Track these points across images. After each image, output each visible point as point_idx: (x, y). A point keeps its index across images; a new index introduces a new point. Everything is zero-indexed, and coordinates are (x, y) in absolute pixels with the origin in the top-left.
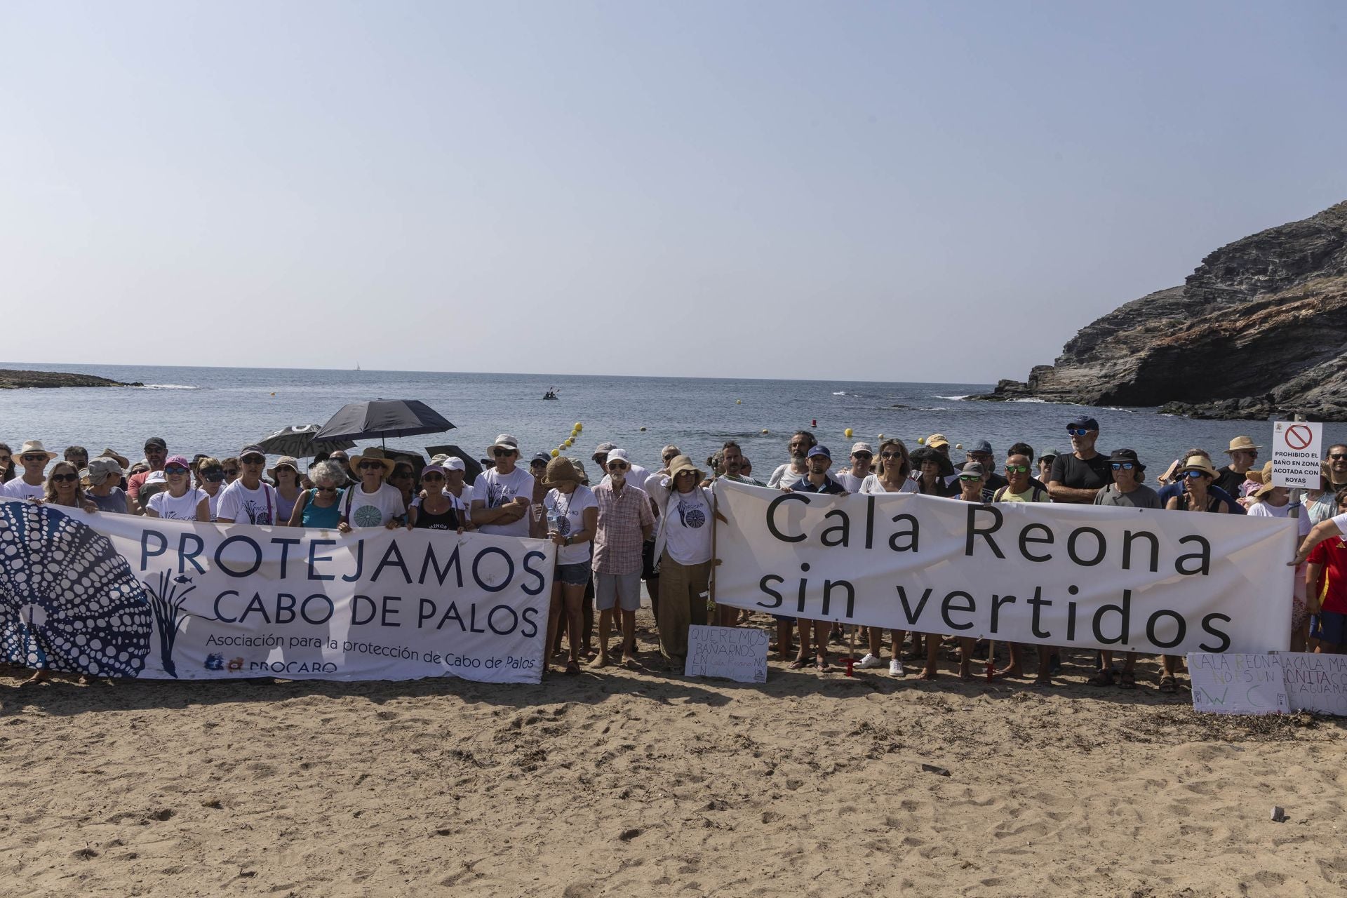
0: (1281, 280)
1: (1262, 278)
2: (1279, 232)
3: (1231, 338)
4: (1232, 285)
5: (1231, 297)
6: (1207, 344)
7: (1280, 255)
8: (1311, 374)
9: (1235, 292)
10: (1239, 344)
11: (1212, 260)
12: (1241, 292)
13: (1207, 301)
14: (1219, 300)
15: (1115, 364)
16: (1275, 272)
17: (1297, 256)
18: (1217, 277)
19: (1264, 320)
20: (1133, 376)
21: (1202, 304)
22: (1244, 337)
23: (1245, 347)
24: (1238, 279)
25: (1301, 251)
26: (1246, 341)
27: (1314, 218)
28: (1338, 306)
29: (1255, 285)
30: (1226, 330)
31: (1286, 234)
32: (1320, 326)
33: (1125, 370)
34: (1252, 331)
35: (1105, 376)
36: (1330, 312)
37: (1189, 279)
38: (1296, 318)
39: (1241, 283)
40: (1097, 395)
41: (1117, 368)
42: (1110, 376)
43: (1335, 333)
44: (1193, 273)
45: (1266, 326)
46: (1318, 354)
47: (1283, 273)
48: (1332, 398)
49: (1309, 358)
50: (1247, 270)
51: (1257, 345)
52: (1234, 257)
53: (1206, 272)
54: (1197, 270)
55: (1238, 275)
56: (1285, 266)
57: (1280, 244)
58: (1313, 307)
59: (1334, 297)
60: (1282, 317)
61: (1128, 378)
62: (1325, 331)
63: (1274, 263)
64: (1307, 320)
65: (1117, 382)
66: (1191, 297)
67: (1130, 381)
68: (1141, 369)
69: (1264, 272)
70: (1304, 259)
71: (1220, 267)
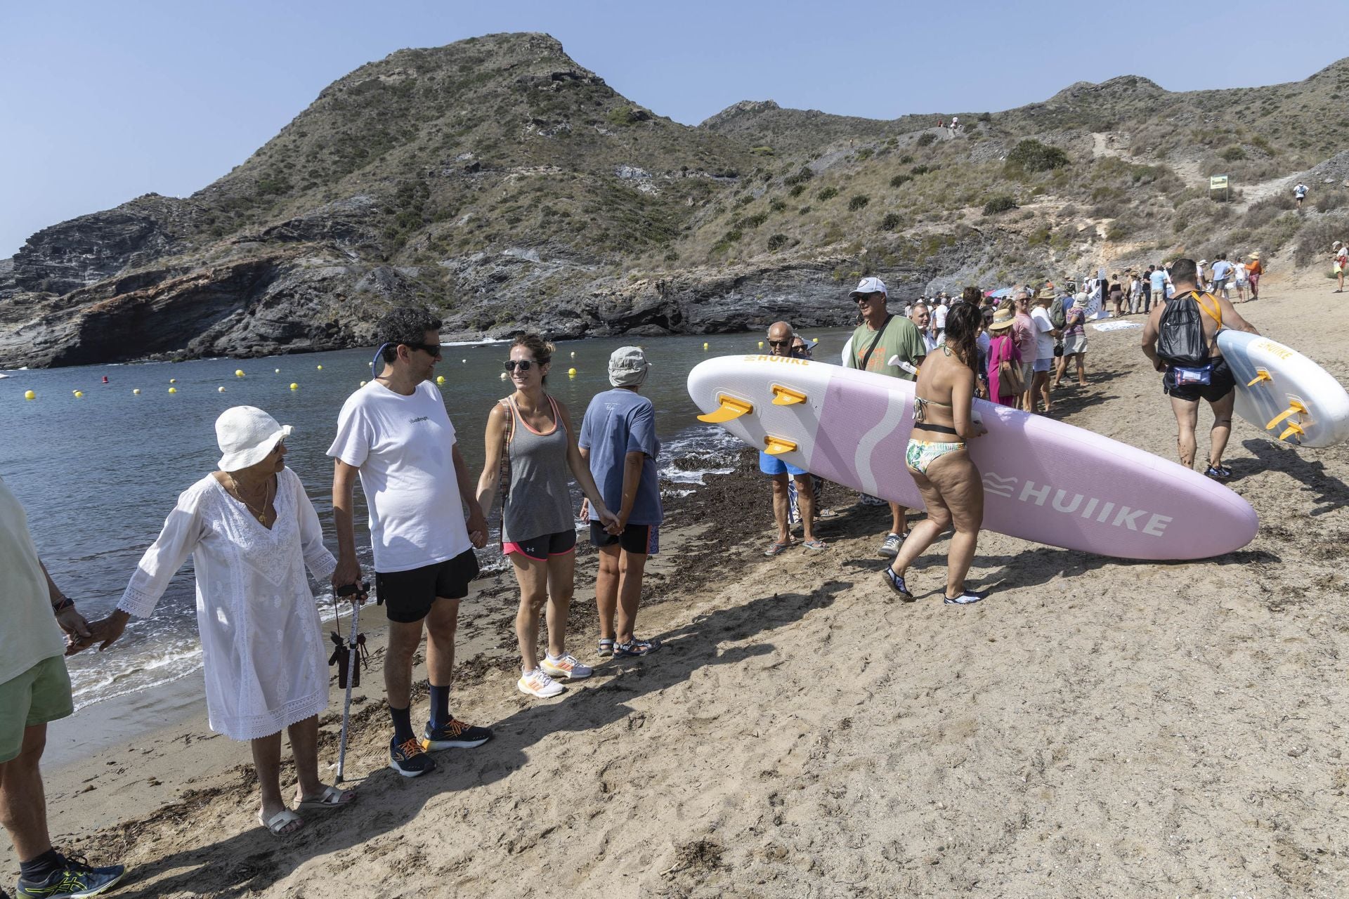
0: (107, 258)
1: (89, 256)
2: (96, 218)
3: (147, 304)
4: (62, 262)
5: (63, 273)
6: (130, 309)
7: (103, 238)
8: (217, 327)
9: (66, 268)
10: (155, 308)
11: (36, 240)
12: (72, 268)
13: (40, 276)
14: (52, 275)
15: (53, 331)
16: (99, 252)
17: (118, 239)
18: (45, 256)
19: (171, 288)
20: (77, 340)
21: (36, 279)
22: (158, 302)
23: (161, 310)
24: (66, 257)
25: (120, 235)
26: (161, 305)
27: (122, 207)
28: (226, 276)
29: (84, 262)
30: (141, 297)
31: (103, 221)
32: (215, 292)
33: (66, 336)
34: (162, 297)
35: (46, 342)
36: (222, 281)
37: (16, 257)
38: (196, 286)
39: (70, 260)
40: (48, 359)
41: (56, 334)
42: (51, 342)
43: (227, 296)
44: (19, 252)
45: (174, 293)
46: (218, 312)
47: (108, 253)
48: (243, 343)
49: (212, 316)
50: (74, 250)
51: (170, 308)
52: (58, 239)
53: (31, 251)
54: (21, 249)
55: (65, 253)
56: (108, 246)
57: (100, 229)
58: (207, 278)
59: (221, 270)
60: (185, 286)
61: (72, 343)
62: (219, 295)
63: (98, 244)
64: (204, 286)
65: (62, 346)
66: (23, 273)
67: (76, 344)
68: (81, 332)
69: (90, 251)
70: (123, 241)
71: (46, 245)
